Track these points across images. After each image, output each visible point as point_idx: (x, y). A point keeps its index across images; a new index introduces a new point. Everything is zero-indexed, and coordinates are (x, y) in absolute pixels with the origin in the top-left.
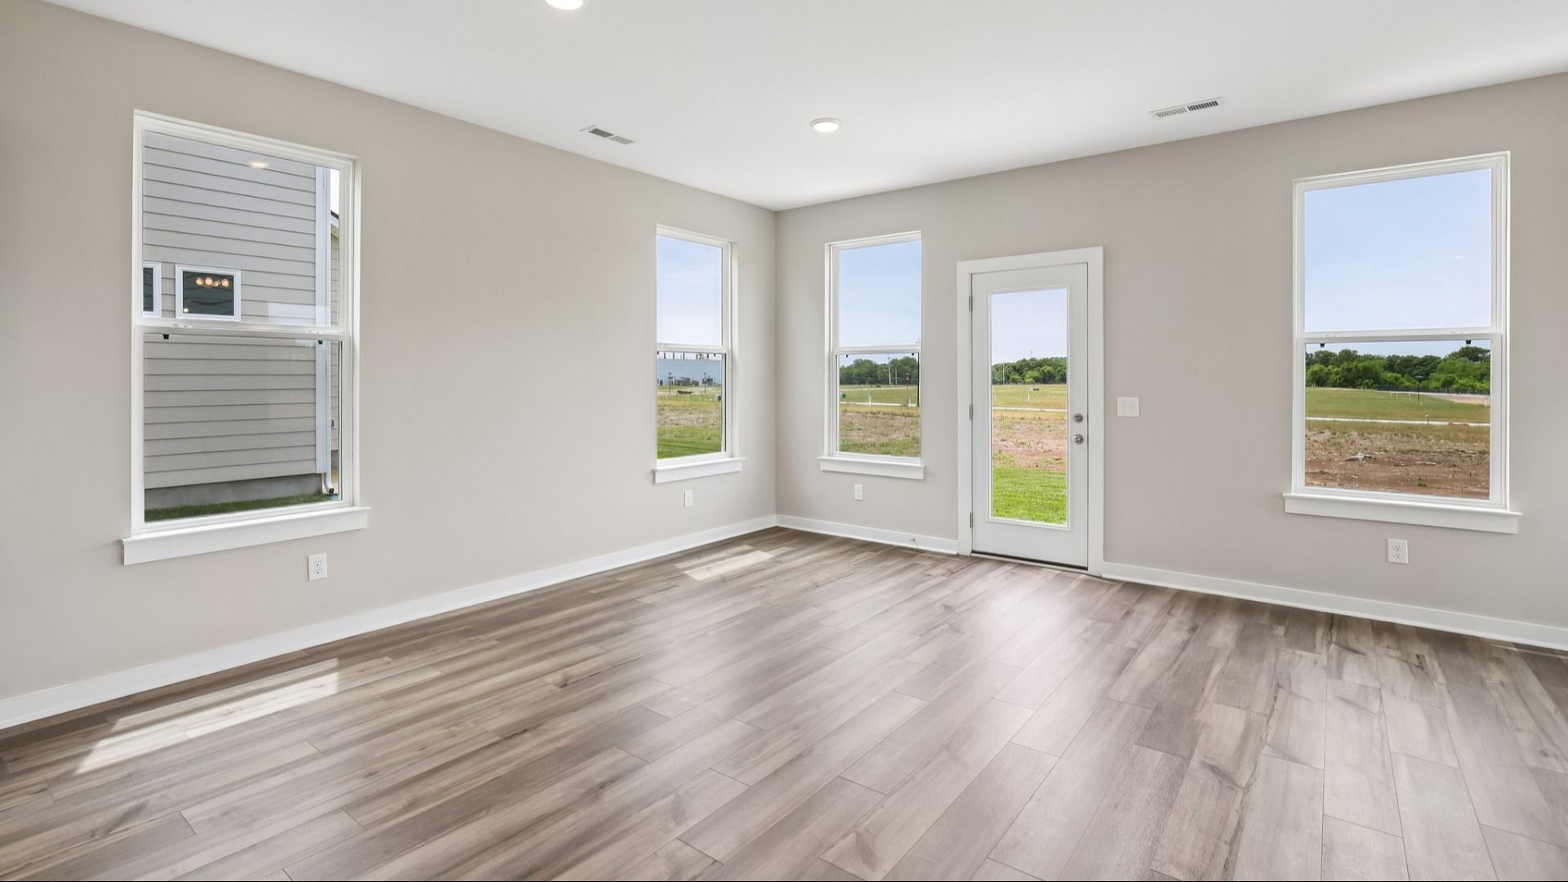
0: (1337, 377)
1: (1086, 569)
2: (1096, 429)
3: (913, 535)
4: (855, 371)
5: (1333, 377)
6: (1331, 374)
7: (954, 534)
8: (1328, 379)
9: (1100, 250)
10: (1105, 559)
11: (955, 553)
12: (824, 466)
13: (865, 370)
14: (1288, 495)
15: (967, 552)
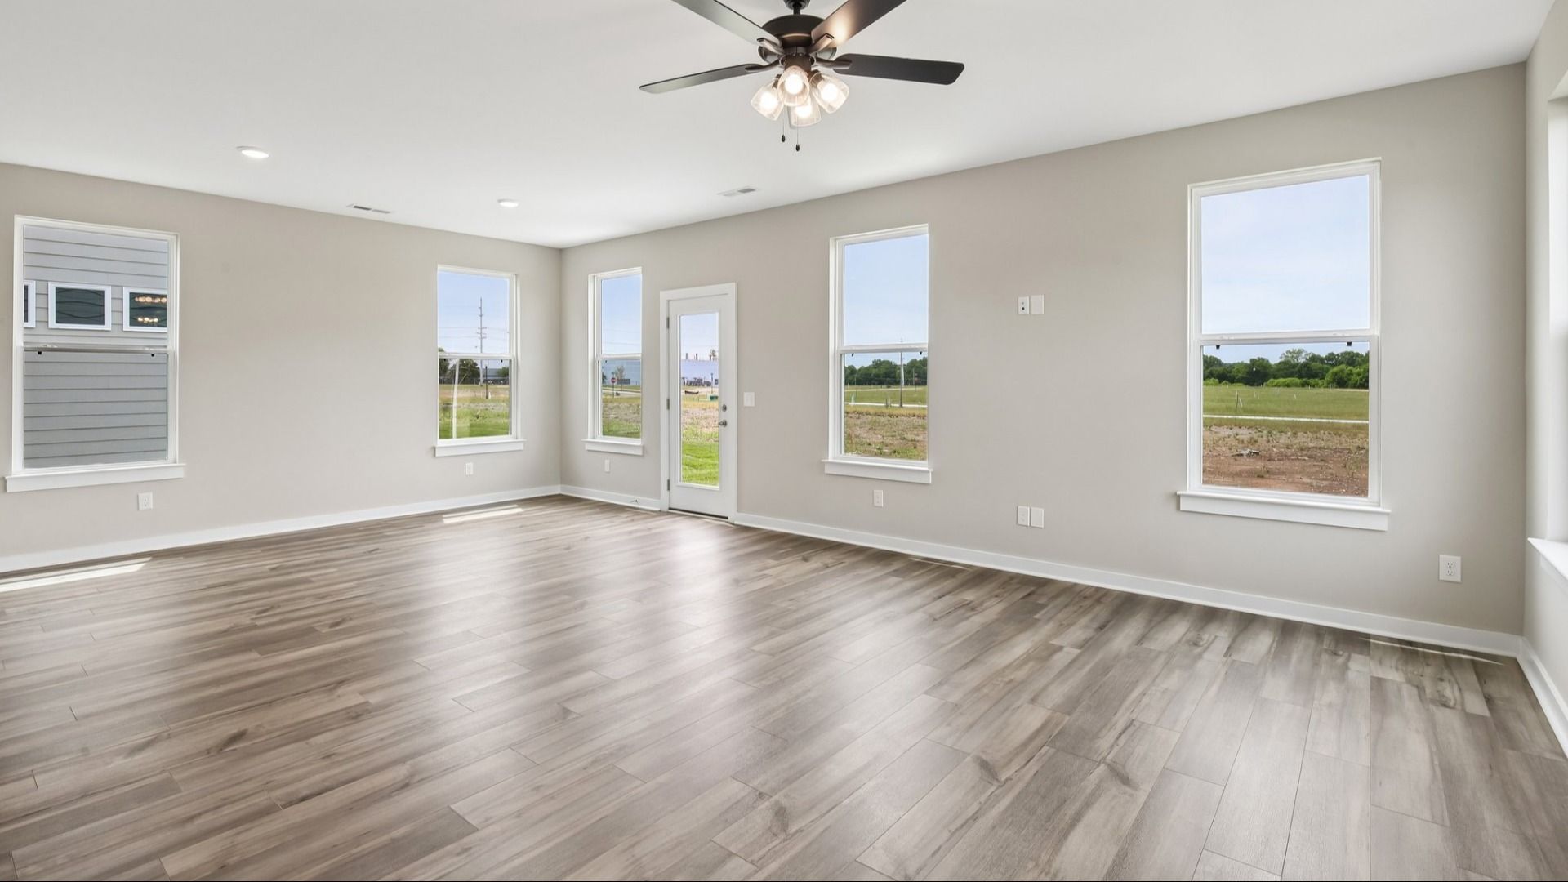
0: (1358, 378)
1: (727, 518)
2: (731, 416)
3: (636, 498)
4: (874, 371)
5: (1354, 378)
6: (1352, 375)
7: (658, 495)
8: (1350, 380)
9: (734, 285)
10: (738, 511)
11: (658, 509)
12: (588, 447)
13: (882, 370)
15: (666, 509)
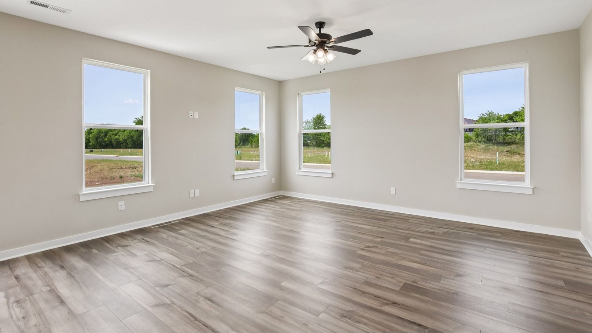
14: (81, 193)
